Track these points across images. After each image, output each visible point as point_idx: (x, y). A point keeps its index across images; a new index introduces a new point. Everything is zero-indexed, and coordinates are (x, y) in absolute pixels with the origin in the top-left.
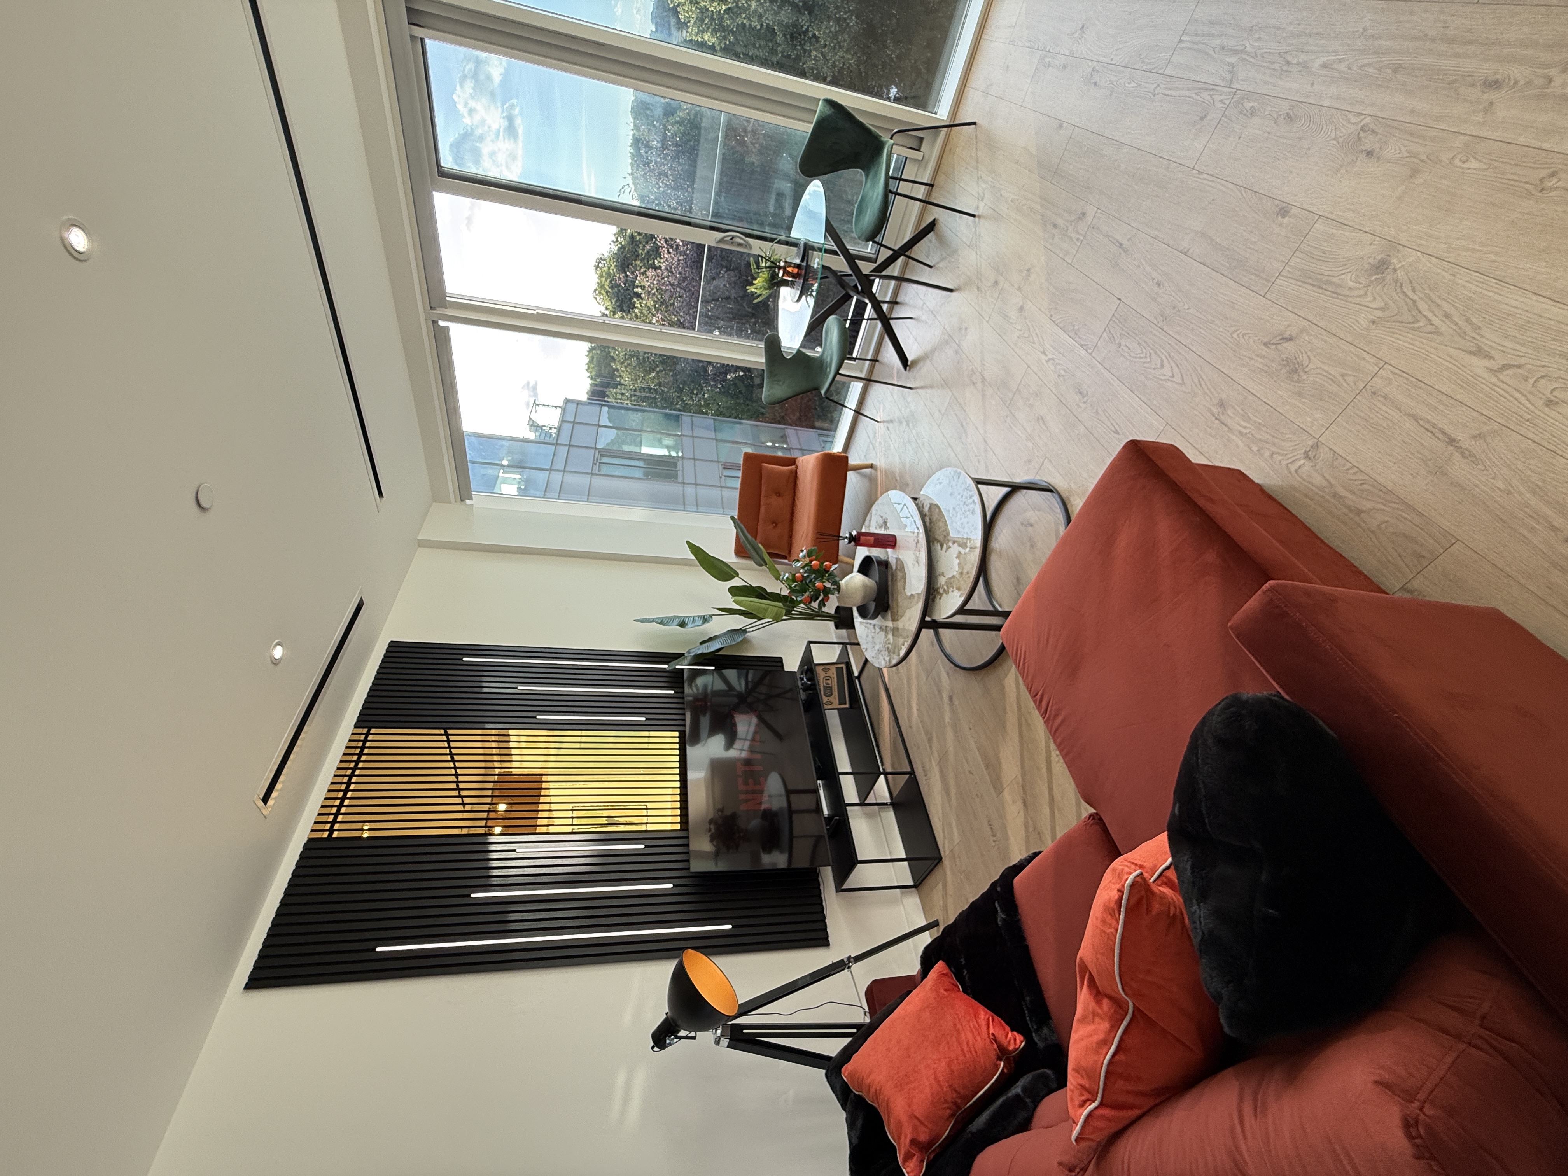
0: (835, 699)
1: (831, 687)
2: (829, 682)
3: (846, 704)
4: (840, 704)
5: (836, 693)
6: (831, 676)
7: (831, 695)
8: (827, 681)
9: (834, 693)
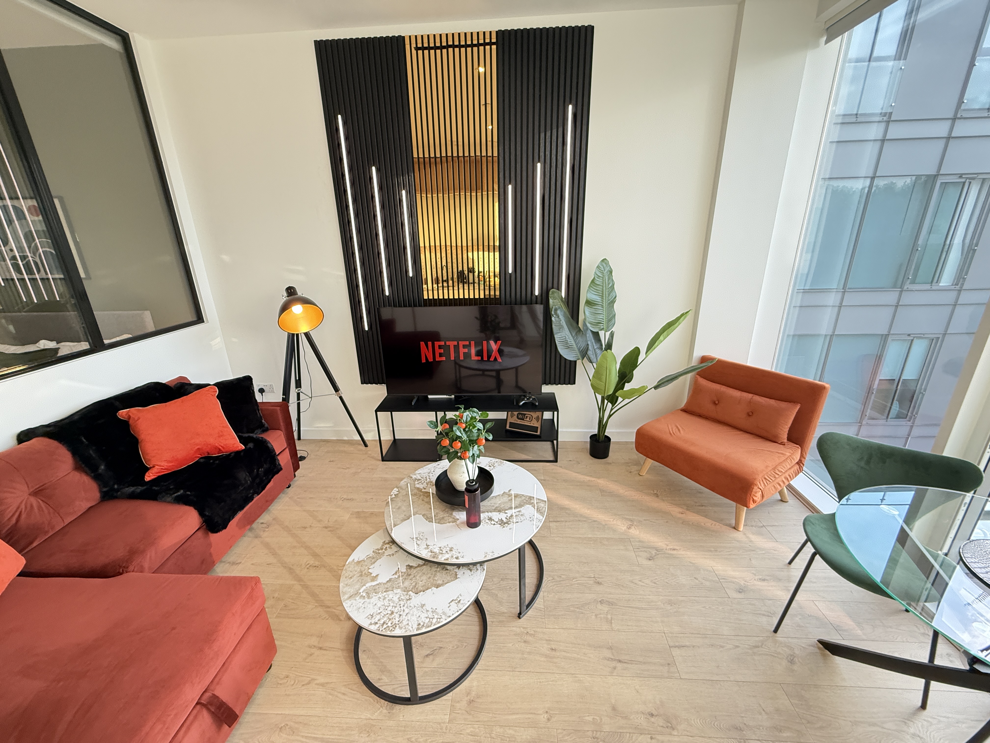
0: (514, 420)
1: (523, 420)
2: (528, 419)
3: (510, 427)
4: (510, 423)
5: (519, 422)
6: (532, 422)
7: (518, 417)
8: (529, 418)
9: (519, 420)
